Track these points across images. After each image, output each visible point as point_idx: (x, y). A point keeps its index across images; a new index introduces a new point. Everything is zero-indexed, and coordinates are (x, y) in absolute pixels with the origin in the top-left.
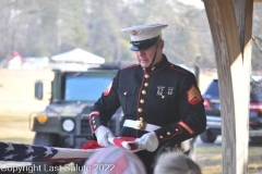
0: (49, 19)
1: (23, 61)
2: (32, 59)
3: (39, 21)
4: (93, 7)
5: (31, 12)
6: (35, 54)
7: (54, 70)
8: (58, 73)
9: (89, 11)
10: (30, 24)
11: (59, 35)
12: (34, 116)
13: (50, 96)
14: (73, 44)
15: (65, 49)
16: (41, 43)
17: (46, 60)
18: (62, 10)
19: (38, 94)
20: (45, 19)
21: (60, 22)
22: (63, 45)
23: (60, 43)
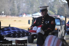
0: (32, 6)
1: (26, 15)
2: (28, 15)
3: (30, 6)
4: (42, 3)
5: (28, 4)
6: (29, 14)
7: (33, 17)
8: (33, 18)
9: (41, 4)
10: (28, 7)
11: (34, 9)
12: (28, 28)
13: (31, 23)
14: (37, 11)
16: (30, 11)
17: (31, 15)
18: (35, 4)
19: (29, 23)
21: (34, 6)
23: (34, 11)
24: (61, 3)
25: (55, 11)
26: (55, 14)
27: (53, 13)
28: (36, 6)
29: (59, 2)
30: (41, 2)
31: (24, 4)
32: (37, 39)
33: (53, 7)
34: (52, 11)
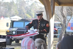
1: (4, 18)
2: (6, 18)
3: (8, 9)
5: (6, 7)
8: (12, 21)
9: (19, 7)
11: (12, 12)
12: (6, 30)
13: (10, 26)
14: (15, 15)
15: (13, 16)
16: (8, 14)
17: (9, 18)
18: (12, 7)
19: (7, 25)
20: (9, 9)
21: (12, 9)
22: (13, 15)
24: (38, 7)
25: (32, 15)
26: (32, 17)
27: (31, 17)
28: (13, 9)
29: (36, 7)
30: (18, 5)
31: (2, 7)
32: (15, 41)
33: (30, 11)
34: (29, 15)
